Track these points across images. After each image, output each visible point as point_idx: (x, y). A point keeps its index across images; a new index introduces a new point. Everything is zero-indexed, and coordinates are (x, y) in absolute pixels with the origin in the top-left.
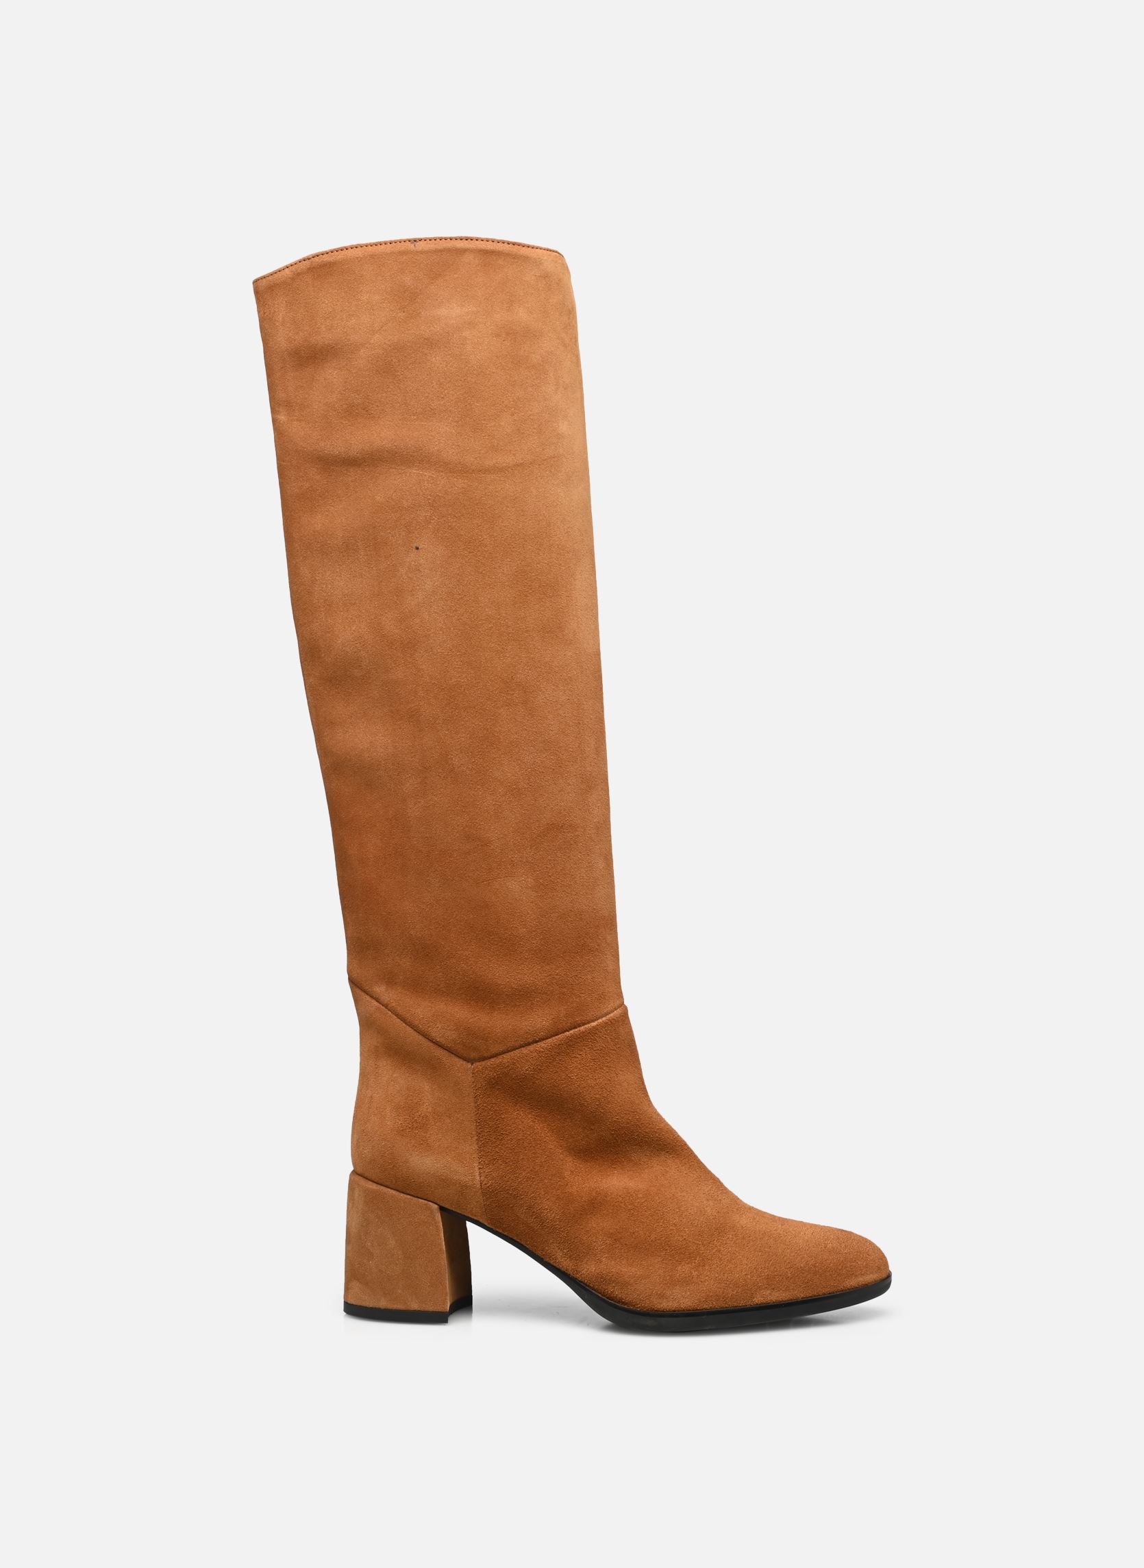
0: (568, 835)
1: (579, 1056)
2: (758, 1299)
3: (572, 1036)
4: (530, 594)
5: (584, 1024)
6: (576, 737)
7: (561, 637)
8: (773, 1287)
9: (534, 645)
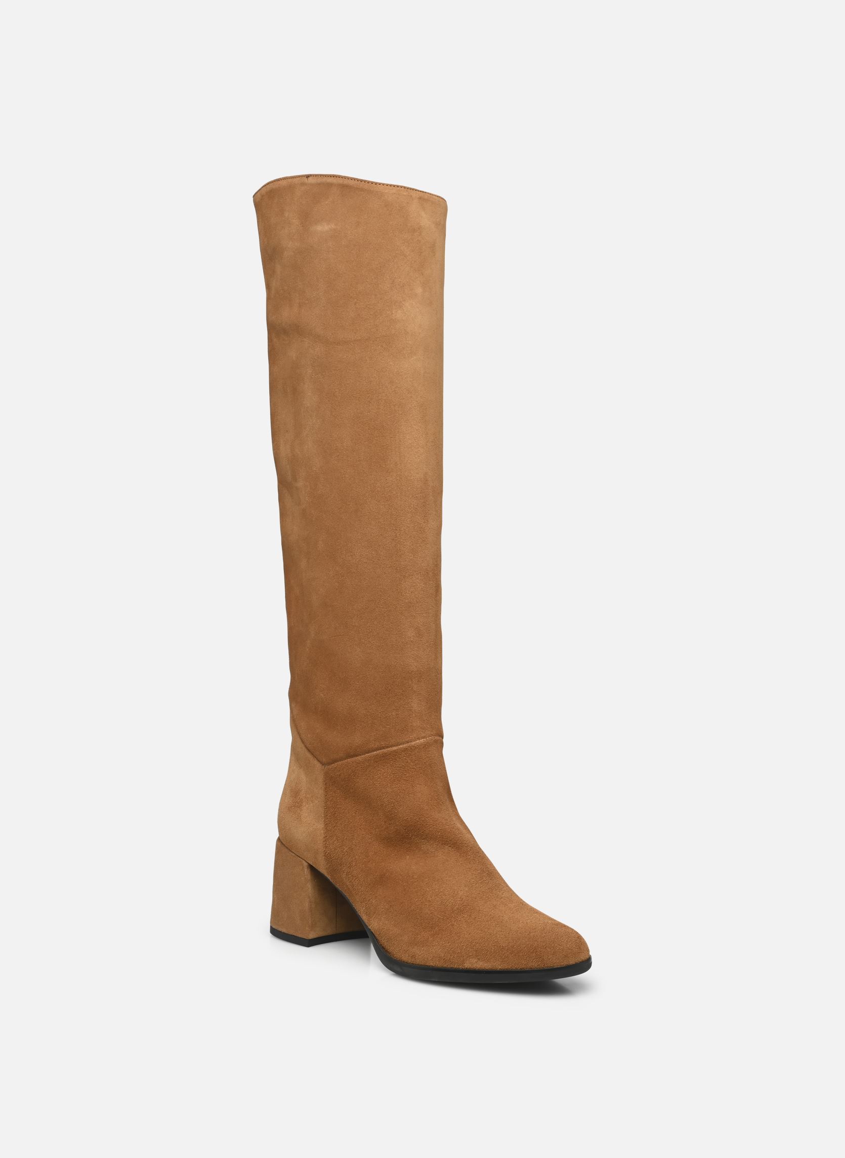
0: (383, 610)
1: (383, 770)
2: (467, 965)
3: (377, 755)
4: (362, 433)
5: (387, 747)
6: (393, 540)
7: (384, 466)
8: (479, 957)
9: (363, 471)
